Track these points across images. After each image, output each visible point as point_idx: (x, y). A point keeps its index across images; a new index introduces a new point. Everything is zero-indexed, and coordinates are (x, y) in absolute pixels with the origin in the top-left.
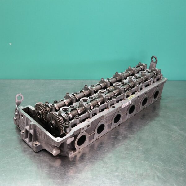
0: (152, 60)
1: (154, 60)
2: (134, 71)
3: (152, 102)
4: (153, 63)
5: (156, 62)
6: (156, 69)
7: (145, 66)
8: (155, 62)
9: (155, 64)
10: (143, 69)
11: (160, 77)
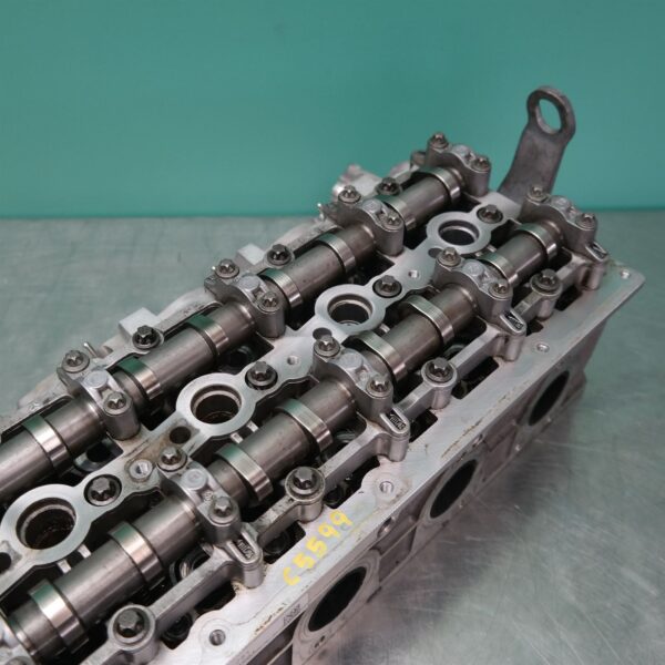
0: (532, 115)
1: (549, 117)
2: (382, 236)
3: (517, 448)
4: (539, 142)
5: (567, 130)
6: (560, 205)
7: (478, 171)
8: (552, 137)
9: (551, 148)
10: (455, 191)
11: (587, 277)
